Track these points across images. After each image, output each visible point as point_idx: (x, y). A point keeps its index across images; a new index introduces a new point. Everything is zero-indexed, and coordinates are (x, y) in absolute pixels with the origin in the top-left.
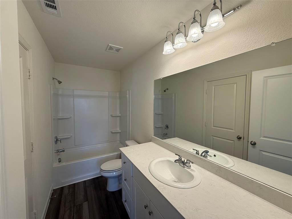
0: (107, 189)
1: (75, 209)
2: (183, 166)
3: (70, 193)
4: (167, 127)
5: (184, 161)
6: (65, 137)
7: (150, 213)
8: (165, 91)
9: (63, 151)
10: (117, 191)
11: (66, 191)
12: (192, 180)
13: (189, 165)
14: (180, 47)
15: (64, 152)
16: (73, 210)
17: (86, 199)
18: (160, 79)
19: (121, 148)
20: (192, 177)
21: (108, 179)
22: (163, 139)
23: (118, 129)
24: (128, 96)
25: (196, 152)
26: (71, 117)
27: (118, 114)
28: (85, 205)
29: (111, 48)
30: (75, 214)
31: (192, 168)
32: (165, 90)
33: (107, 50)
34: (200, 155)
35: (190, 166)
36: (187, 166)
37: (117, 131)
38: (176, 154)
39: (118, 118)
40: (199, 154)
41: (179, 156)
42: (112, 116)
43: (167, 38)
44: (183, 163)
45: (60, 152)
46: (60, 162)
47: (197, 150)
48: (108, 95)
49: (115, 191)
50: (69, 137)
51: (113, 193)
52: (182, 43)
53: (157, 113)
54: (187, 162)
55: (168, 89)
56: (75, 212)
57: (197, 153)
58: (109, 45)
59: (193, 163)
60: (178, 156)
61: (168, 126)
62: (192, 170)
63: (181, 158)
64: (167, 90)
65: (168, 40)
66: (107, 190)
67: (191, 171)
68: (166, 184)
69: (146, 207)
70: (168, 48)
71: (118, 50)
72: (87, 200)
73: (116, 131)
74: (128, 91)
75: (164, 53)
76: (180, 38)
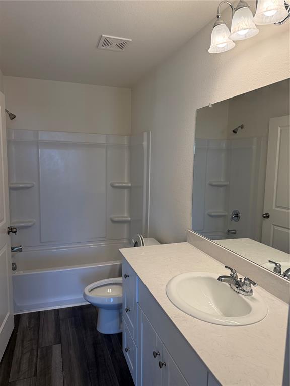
0: (98, 329)
1: (39, 353)
2: (236, 290)
3: (31, 326)
4: (237, 215)
5: (241, 281)
6: (23, 225)
7: (161, 365)
8: (235, 132)
9: (20, 250)
10: (115, 334)
11: (24, 323)
12: (249, 313)
13: (249, 289)
14: (246, 36)
15: (21, 253)
16: (35, 353)
17: (59, 340)
18: (208, 106)
19: (123, 249)
20: (248, 309)
21: (100, 309)
22: (212, 239)
23: (126, 215)
24: (145, 143)
25: (275, 268)
26: (33, 187)
27: (126, 182)
28: (57, 350)
29: (107, 42)
30: (38, 361)
31: (254, 294)
32: (237, 129)
33: (100, 46)
34: (282, 274)
35: (251, 291)
36: (244, 291)
37: (124, 219)
38: (226, 267)
39: (126, 191)
40: (280, 273)
41: (231, 270)
42: (113, 187)
43: (218, 17)
44: (238, 284)
45: (15, 251)
46: (14, 269)
47: (276, 264)
48: (105, 142)
49: (112, 335)
50: (30, 224)
51: (108, 336)
52: (245, 29)
53: (214, 184)
54: (244, 283)
55: (242, 127)
56: (38, 358)
57: (277, 270)
58: (103, 35)
59: (254, 284)
60: (229, 271)
61: (240, 215)
62: (254, 299)
63: (235, 275)
64: (240, 128)
65: (220, 21)
66: (97, 331)
67: (250, 300)
68: (191, 315)
69: (155, 354)
70: (220, 40)
71: (122, 45)
72: (60, 342)
73: (120, 219)
74: (145, 134)
75: (211, 51)
76: (242, 17)
